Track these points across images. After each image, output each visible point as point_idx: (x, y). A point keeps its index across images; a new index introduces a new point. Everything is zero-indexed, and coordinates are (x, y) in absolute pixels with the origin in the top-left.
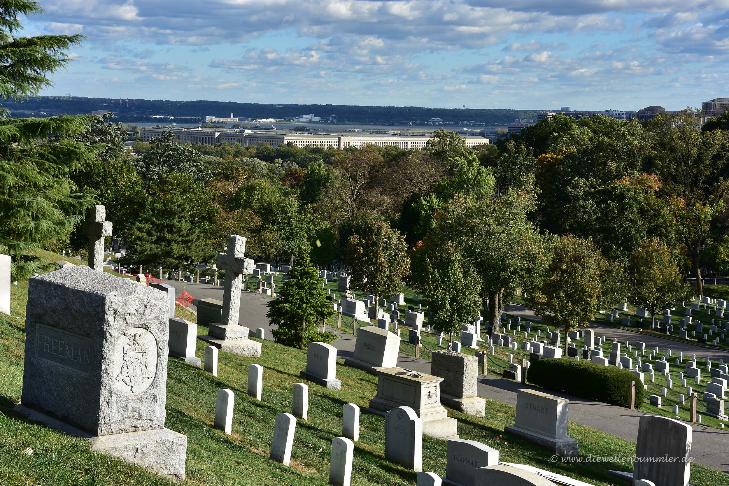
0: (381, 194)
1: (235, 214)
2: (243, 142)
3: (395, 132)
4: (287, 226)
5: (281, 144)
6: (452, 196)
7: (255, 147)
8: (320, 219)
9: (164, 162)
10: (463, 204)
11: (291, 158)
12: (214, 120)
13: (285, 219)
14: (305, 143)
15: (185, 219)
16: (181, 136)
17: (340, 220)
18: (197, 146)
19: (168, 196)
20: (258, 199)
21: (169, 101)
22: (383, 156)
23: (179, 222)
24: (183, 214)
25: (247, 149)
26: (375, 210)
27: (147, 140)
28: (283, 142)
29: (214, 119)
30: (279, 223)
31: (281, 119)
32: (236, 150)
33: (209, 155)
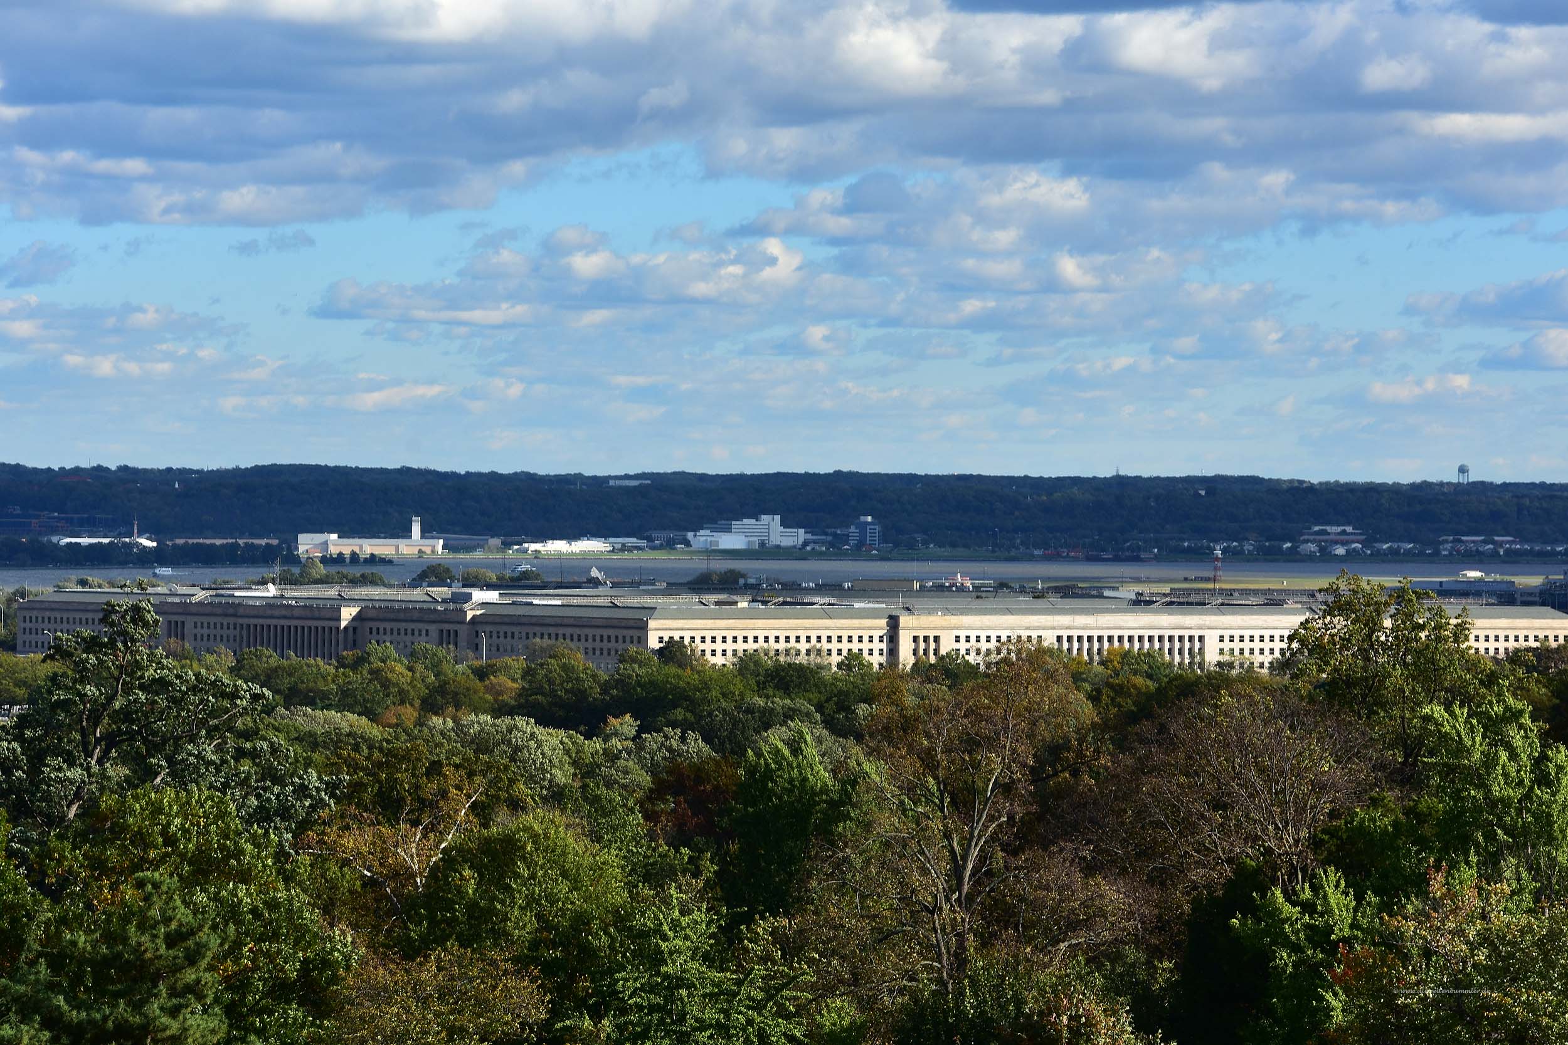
0: (1090, 869)
1: (428, 973)
2: (462, 643)
3: (1145, 589)
4: (661, 1021)
5: (633, 649)
6: (1420, 884)
7: (517, 663)
8: (813, 987)
9: (110, 741)
10: (1470, 919)
11: (679, 714)
12: (334, 550)
13: (652, 989)
14: (740, 646)
15: (200, 997)
16: (190, 621)
17: (902, 991)
18: (261, 666)
19: (129, 893)
20: (532, 901)
21: (136, 471)
22: (1094, 698)
23: (174, 1012)
24: (189, 976)
25: (481, 674)
26: (1063, 946)
27: (35, 647)
28: (642, 640)
29: (336, 544)
30: (624, 1011)
31: (631, 541)
32: (432, 678)
33: (312, 703)
